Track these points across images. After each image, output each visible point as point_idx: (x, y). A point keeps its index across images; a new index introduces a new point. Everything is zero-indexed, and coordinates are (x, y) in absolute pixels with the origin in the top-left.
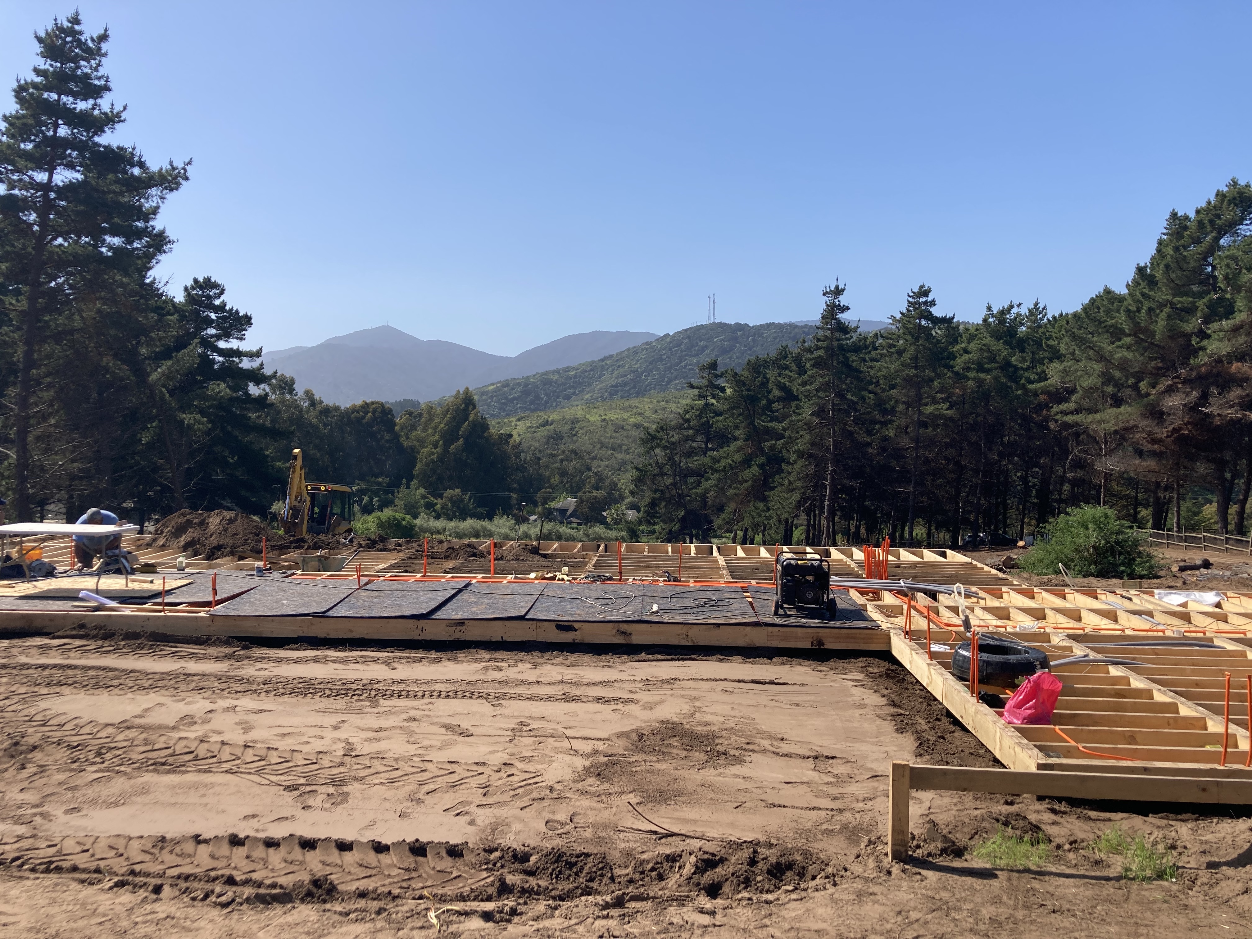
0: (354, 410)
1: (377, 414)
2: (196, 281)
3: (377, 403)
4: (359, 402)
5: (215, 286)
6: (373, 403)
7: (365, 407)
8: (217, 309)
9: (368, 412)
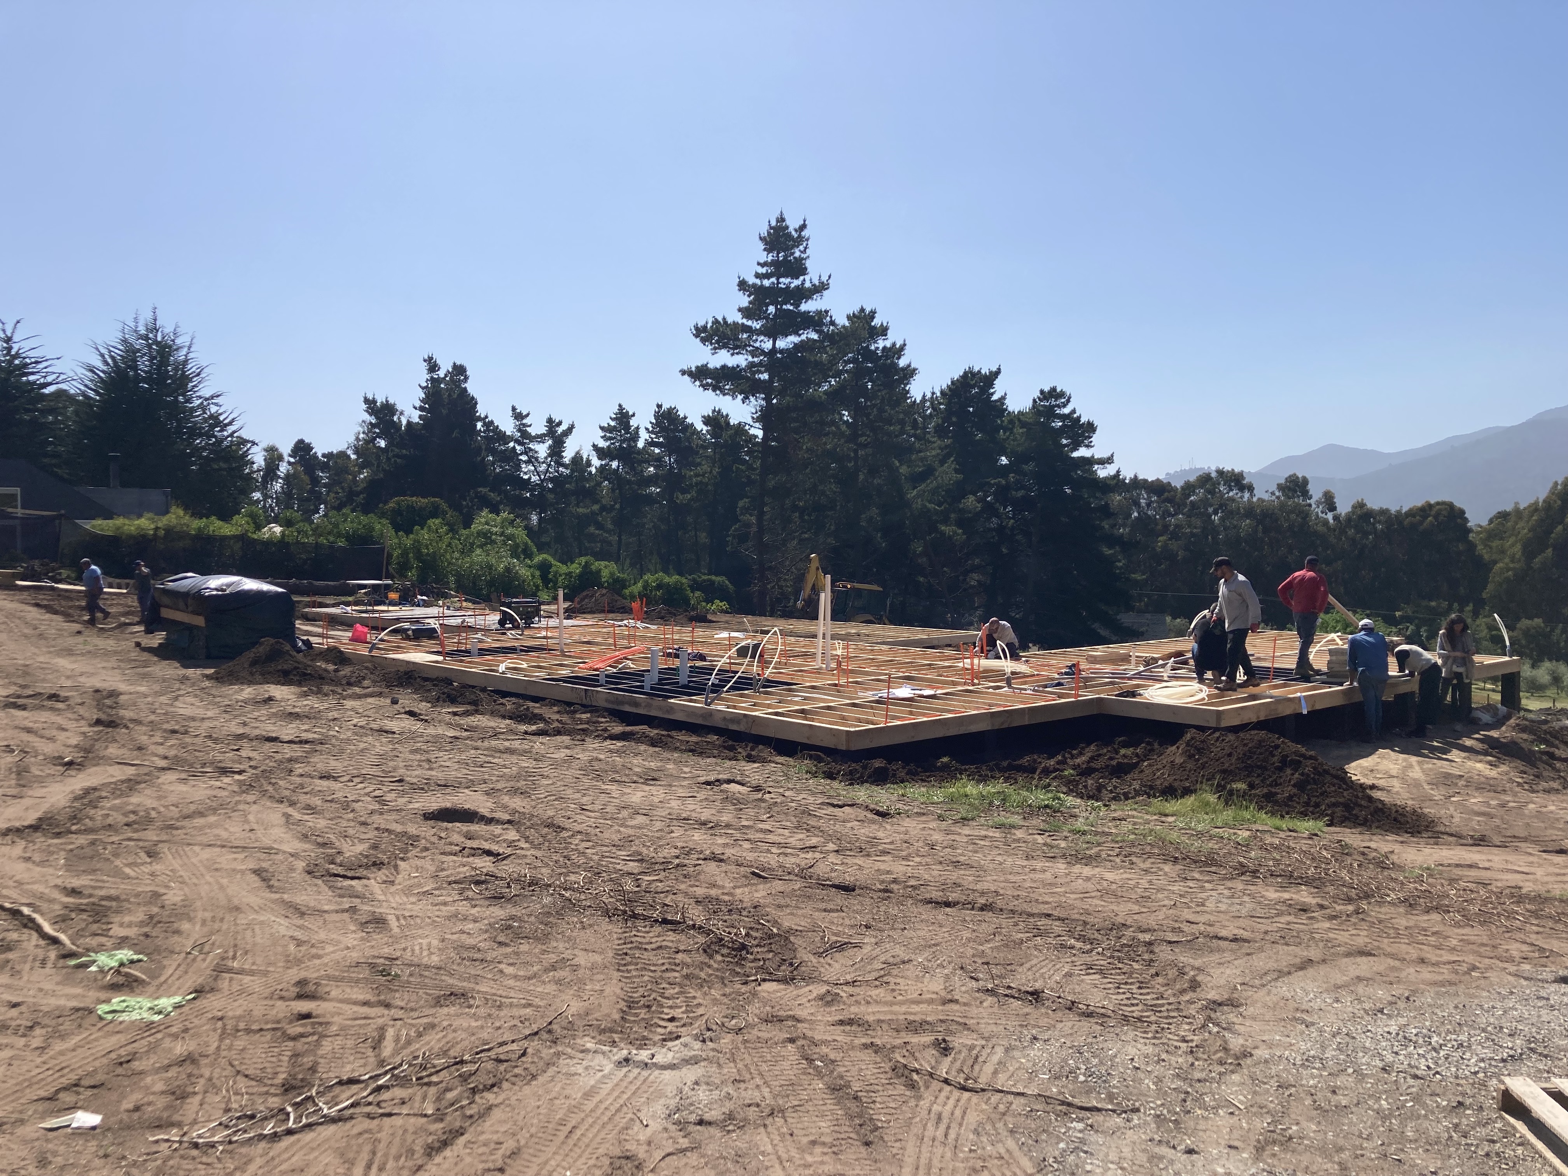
0: (1411, 513)
1: (1441, 518)
2: (1042, 392)
3: (1444, 503)
4: (1419, 504)
5: (1062, 394)
6: (1438, 503)
7: (1426, 510)
8: (1063, 417)
9: (1429, 516)
